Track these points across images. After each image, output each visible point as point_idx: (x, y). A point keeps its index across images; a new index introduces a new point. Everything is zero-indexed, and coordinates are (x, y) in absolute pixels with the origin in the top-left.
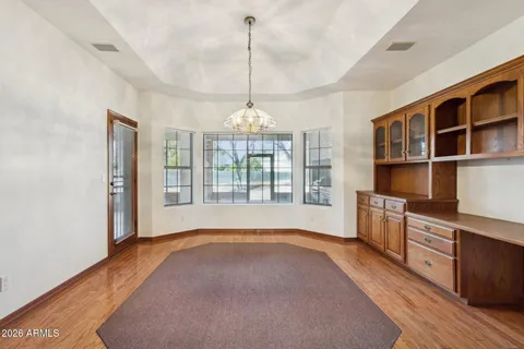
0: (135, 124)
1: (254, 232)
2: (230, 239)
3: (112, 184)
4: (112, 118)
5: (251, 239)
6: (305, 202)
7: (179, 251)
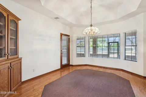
0: (69, 36)
1: (104, 68)
2: (94, 69)
3: (62, 51)
4: (62, 35)
5: (101, 70)
6: (125, 59)
7: (77, 70)
